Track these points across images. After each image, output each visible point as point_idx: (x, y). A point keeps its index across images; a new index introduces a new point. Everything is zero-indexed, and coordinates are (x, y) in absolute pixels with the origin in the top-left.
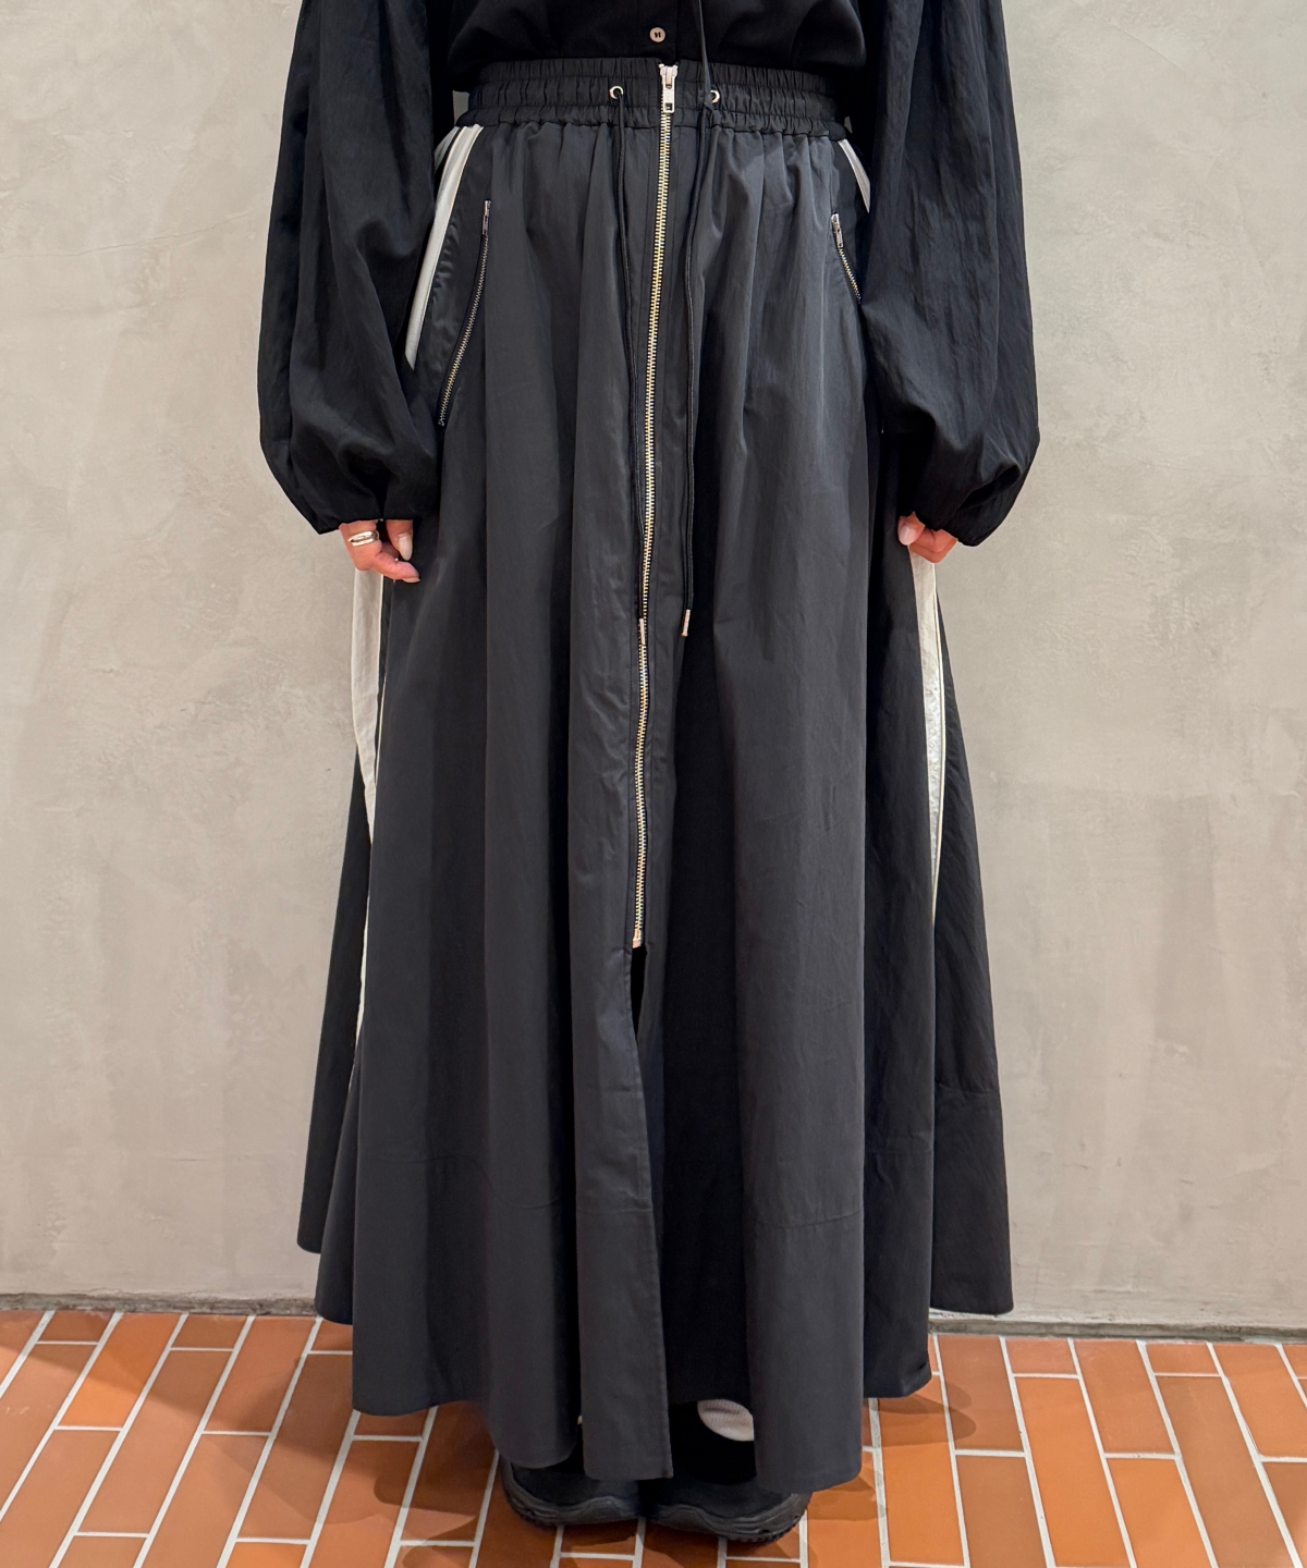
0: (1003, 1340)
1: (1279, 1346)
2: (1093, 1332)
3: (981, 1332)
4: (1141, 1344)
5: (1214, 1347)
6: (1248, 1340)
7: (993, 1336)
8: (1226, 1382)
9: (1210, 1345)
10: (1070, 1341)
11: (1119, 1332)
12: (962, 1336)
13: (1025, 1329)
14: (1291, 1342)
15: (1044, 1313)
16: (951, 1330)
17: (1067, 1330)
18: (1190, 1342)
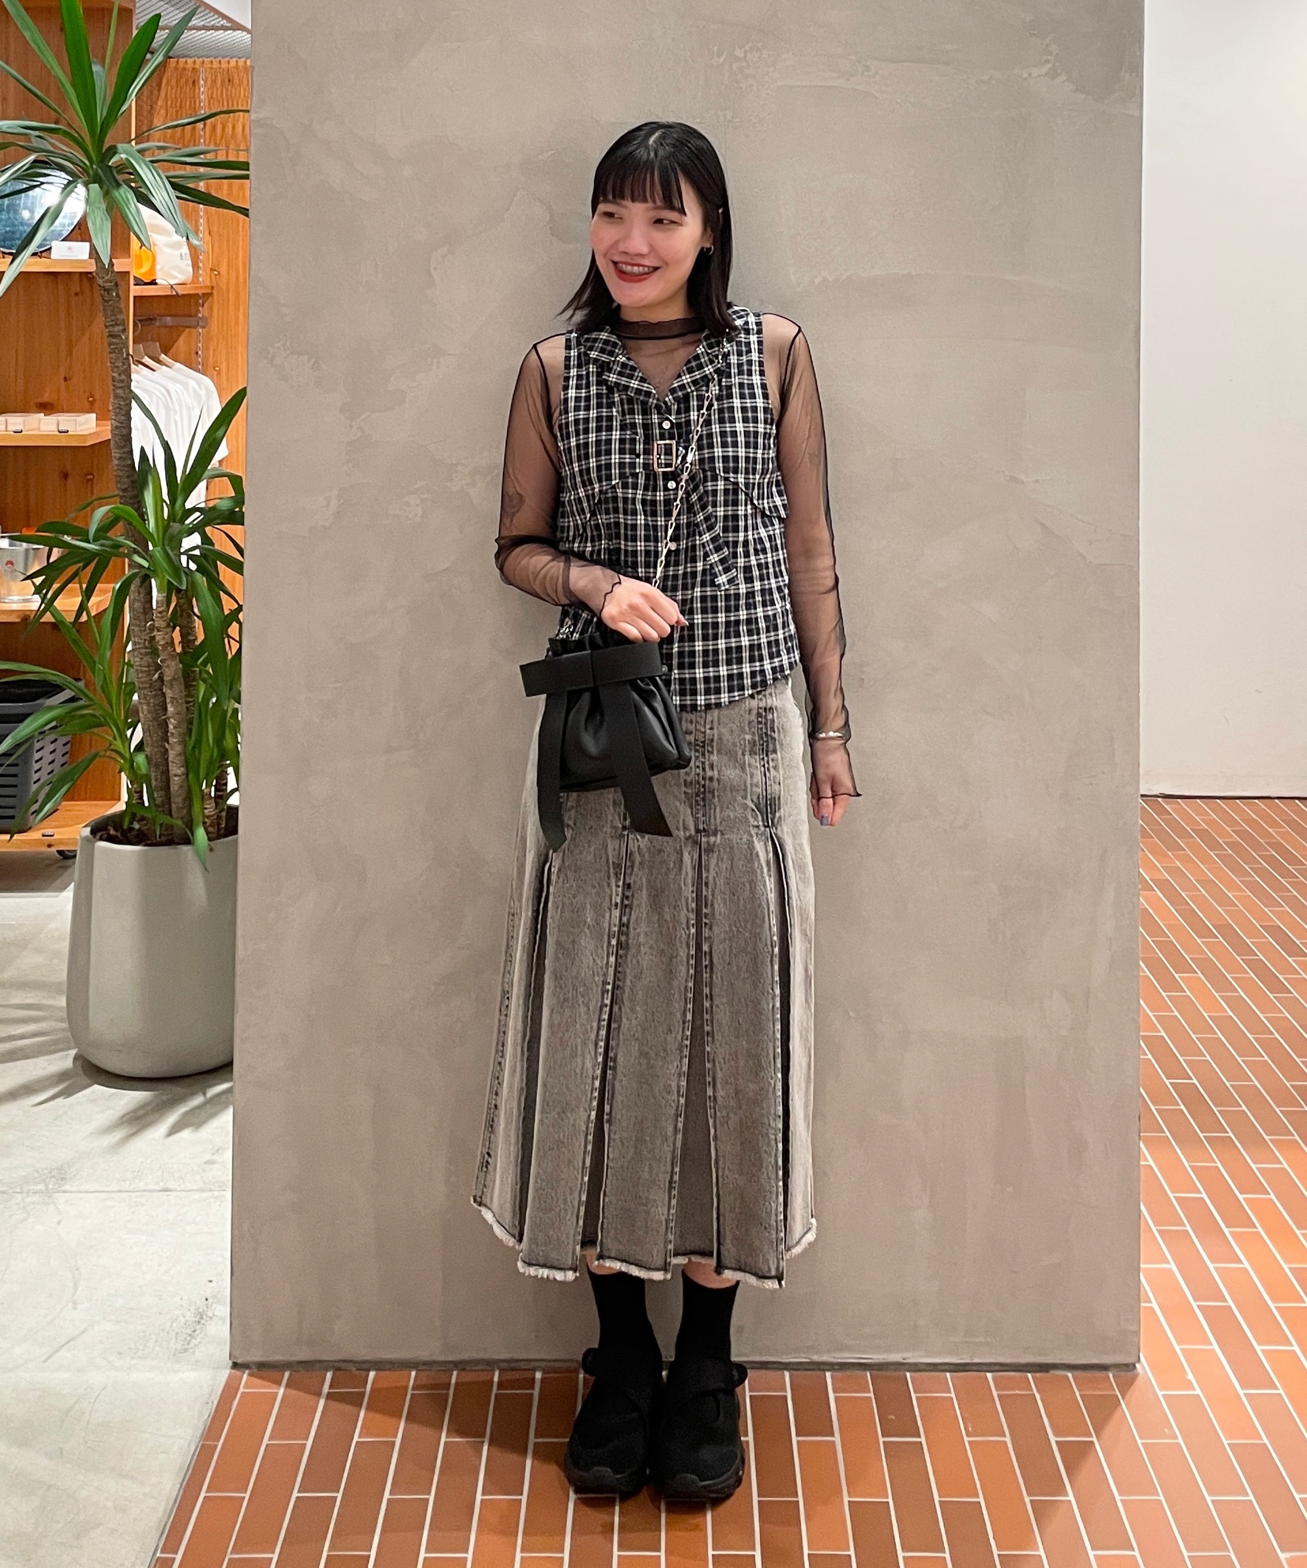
0: (908, 1374)
1: (1070, 1375)
2: (962, 1368)
3: (895, 1370)
4: (989, 1375)
5: (1033, 1377)
6: (1052, 1372)
7: (901, 1373)
8: (1038, 1396)
9: (1029, 1375)
10: (948, 1374)
11: (976, 1368)
12: (884, 1373)
13: (922, 1367)
14: (1077, 1373)
15: (933, 1357)
16: (878, 1370)
17: (946, 1367)
18: (1018, 1374)
